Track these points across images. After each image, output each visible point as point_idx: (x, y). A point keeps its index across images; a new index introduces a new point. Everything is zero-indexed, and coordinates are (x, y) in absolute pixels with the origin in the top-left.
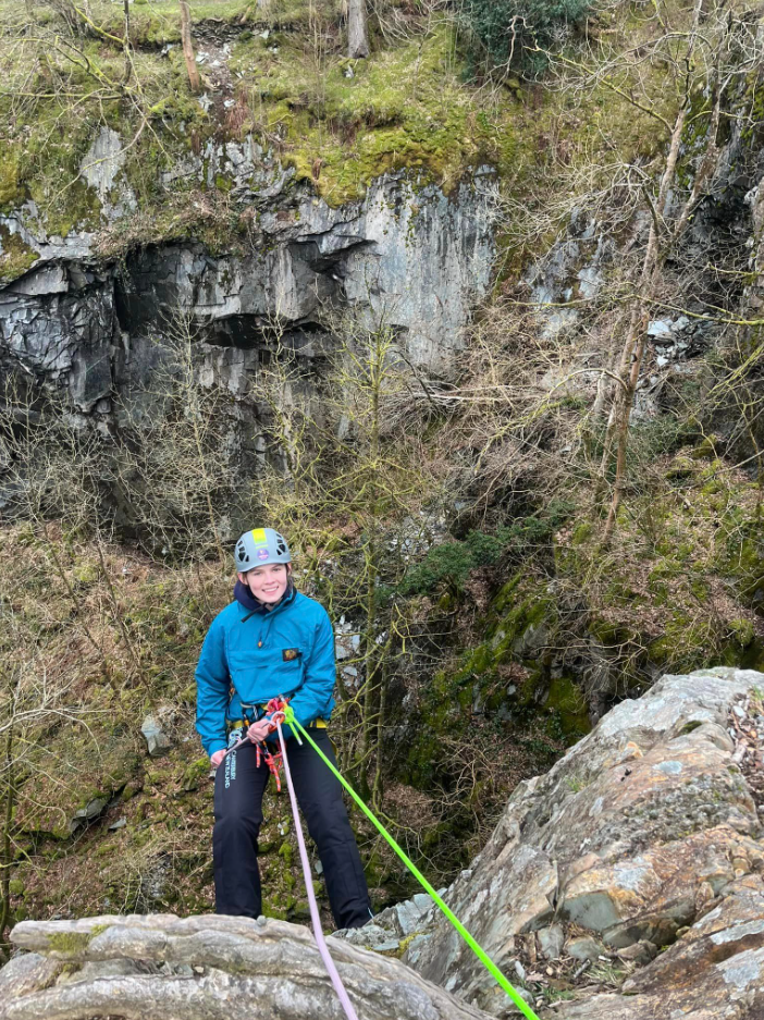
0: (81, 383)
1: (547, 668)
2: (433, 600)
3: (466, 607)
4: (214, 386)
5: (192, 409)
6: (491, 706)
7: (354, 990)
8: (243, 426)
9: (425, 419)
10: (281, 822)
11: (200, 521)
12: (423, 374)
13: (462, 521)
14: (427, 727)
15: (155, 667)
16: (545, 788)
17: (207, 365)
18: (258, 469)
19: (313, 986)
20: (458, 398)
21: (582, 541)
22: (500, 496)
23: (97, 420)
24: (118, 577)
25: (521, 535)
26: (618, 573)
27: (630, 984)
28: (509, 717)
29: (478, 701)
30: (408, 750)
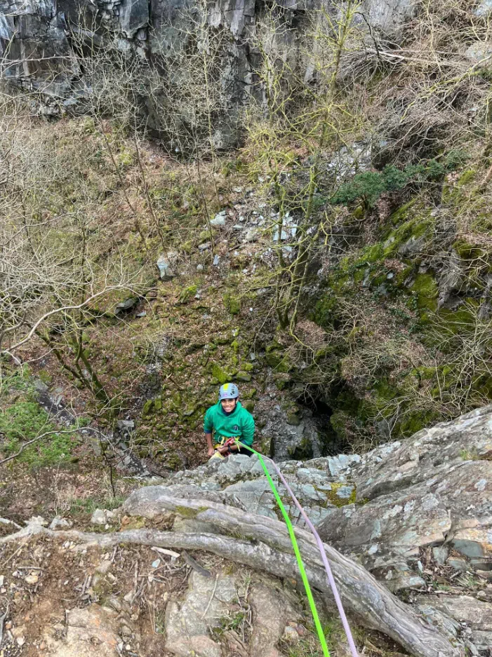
0: (127, 15)
1: (418, 266)
2: (350, 210)
3: (372, 218)
4: (221, 26)
5: (203, 46)
6: (374, 283)
7: (339, 578)
8: (237, 62)
9: (372, 71)
10: (234, 329)
11: (202, 133)
12: (377, 33)
13: (382, 156)
14: (331, 290)
15: (166, 227)
16: (440, 440)
17: (217, 9)
18: (244, 97)
19: (316, 568)
20: (400, 57)
21: (465, 183)
22: (413, 142)
23: (137, 46)
24: (146, 164)
25: (422, 172)
26: (485, 210)
27: (482, 593)
28: (384, 292)
29: (367, 279)
30: (316, 302)
